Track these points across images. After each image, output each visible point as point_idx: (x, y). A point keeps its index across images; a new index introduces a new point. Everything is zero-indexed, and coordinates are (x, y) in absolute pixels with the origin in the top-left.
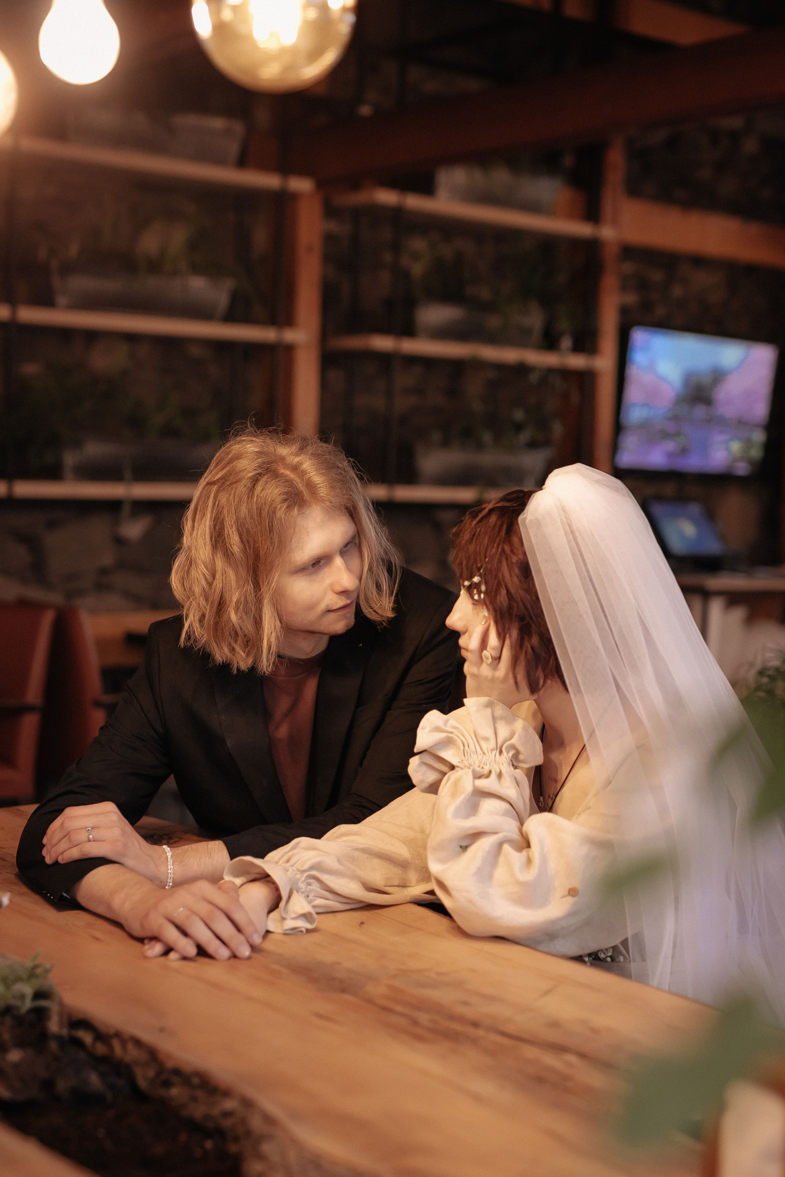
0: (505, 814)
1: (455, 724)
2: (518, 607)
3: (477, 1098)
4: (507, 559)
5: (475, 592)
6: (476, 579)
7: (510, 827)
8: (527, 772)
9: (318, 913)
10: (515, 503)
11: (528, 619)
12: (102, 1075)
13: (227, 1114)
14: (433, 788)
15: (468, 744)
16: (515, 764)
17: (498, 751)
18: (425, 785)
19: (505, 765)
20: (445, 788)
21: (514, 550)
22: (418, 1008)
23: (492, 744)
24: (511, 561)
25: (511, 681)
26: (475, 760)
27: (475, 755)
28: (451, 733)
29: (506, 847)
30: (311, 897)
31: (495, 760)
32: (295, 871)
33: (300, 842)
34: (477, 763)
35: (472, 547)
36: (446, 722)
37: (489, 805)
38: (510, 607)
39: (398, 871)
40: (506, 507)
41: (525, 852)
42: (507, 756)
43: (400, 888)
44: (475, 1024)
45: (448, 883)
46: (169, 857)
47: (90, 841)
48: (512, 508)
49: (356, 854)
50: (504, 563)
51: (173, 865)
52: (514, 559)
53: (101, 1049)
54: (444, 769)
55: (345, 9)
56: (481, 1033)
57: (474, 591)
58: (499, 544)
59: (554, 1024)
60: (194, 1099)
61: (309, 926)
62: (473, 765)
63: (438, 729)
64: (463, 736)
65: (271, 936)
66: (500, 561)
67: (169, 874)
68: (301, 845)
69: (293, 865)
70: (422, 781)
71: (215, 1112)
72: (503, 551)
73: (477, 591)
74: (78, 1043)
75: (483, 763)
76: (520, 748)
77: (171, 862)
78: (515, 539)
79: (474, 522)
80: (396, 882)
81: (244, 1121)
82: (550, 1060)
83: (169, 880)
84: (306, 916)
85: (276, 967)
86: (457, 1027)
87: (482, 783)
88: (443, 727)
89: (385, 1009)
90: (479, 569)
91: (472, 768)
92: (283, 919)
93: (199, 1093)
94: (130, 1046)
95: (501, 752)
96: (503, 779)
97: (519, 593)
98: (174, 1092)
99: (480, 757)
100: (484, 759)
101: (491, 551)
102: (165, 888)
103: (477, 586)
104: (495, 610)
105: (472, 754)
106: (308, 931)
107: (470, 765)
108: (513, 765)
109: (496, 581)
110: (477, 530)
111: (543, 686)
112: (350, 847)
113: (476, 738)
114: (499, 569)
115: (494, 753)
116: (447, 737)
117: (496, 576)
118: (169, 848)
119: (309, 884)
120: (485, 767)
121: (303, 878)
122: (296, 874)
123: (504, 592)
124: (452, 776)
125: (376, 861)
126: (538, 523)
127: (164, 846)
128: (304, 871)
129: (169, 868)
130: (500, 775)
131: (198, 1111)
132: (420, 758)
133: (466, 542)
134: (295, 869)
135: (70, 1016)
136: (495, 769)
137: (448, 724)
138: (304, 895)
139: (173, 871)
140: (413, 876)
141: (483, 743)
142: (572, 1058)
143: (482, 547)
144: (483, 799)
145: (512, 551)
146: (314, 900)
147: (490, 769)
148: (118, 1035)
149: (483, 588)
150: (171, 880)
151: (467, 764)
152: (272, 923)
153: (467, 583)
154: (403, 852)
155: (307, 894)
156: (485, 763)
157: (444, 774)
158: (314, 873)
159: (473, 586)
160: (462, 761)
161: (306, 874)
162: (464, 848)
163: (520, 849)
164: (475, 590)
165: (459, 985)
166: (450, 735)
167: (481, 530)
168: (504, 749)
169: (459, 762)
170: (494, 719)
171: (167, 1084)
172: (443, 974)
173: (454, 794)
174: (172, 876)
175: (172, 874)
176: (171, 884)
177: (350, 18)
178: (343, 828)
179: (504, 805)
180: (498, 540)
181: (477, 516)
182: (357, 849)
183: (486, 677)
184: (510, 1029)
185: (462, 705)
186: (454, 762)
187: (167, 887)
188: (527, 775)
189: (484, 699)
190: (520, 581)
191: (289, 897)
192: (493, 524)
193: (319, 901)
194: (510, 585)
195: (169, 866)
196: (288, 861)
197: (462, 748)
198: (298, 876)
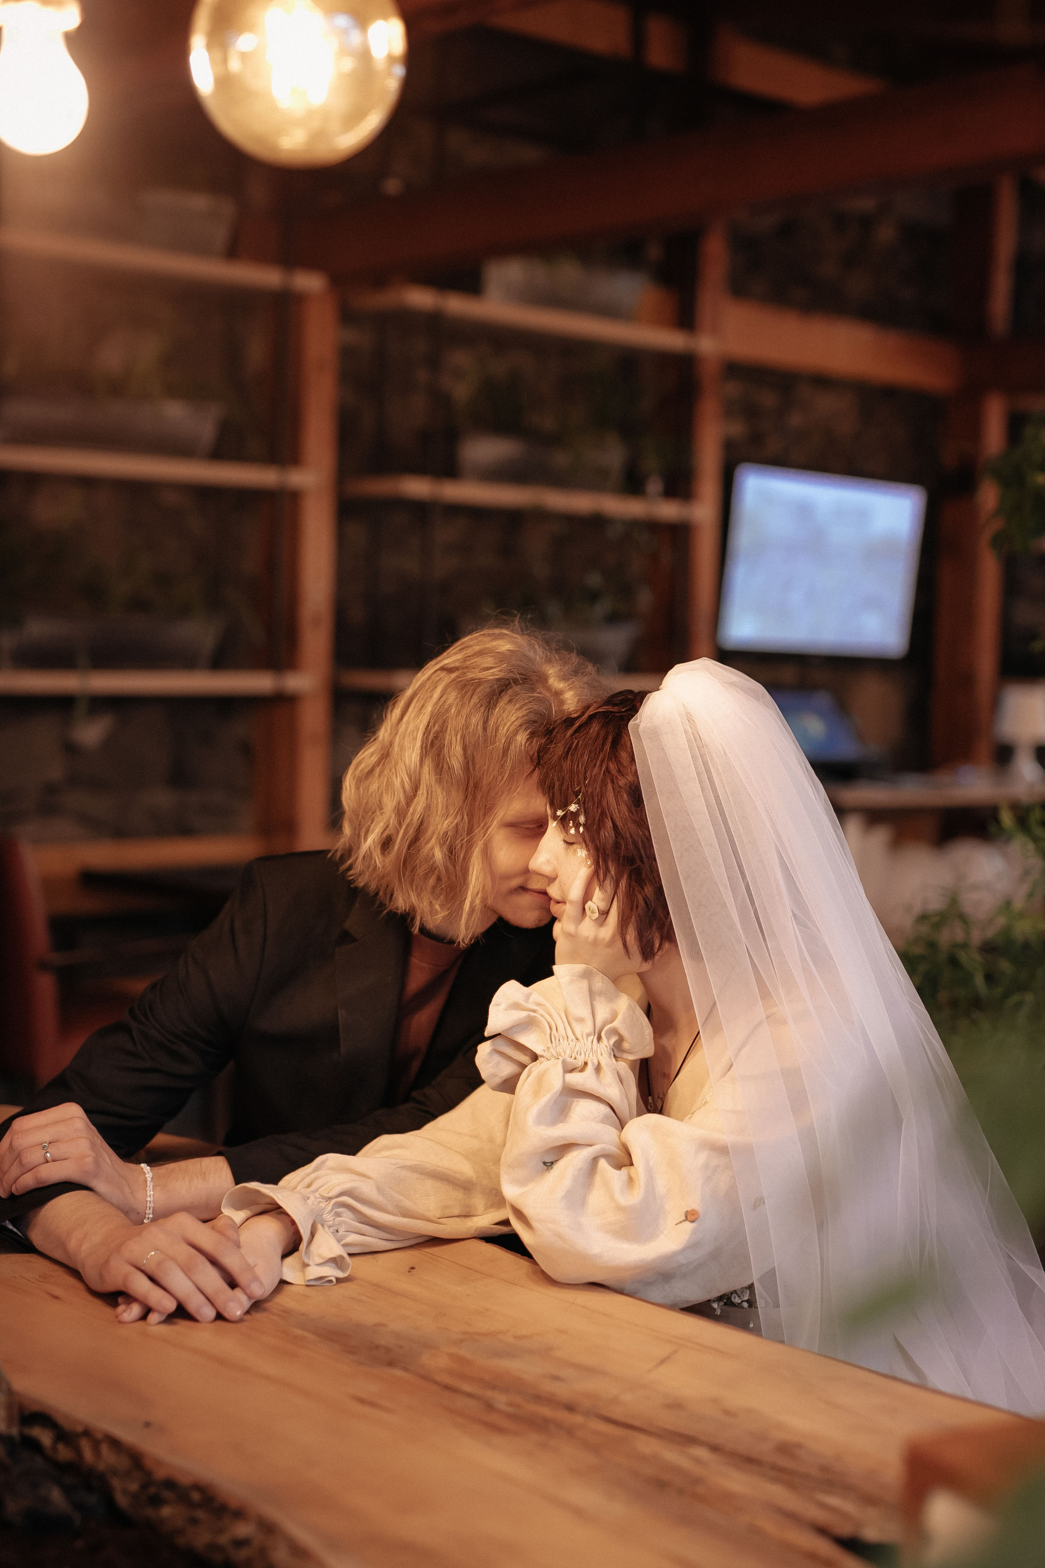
0: (604, 1120)
1: (541, 1000)
2: (626, 845)
3: (579, 1513)
4: (612, 782)
5: (571, 825)
6: (573, 808)
7: (608, 1136)
8: (632, 1064)
9: (350, 1255)
10: (624, 708)
11: (639, 863)
12: (67, 1491)
13: (241, 1543)
14: (509, 1085)
15: (556, 1028)
16: (617, 1055)
17: (596, 1036)
18: (498, 1080)
19: (604, 1055)
20: (524, 1086)
21: (622, 769)
22: (494, 1388)
23: (588, 1027)
24: (618, 785)
25: (619, 944)
26: (566, 1049)
27: (566, 1041)
28: (534, 1011)
29: (603, 1163)
30: (341, 1232)
31: (592, 1048)
32: (318, 1198)
33: (327, 1160)
34: (568, 1052)
35: (566, 765)
36: (528, 996)
37: (583, 1108)
38: (617, 845)
39: (458, 1195)
40: (611, 712)
41: (624, 1170)
42: (607, 1043)
43: (462, 1219)
44: (570, 1408)
45: (527, 1211)
46: (149, 1179)
47: (47, 1162)
48: (618, 714)
49: (404, 1173)
50: (610, 787)
51: (153, 1191)
52: (622, 781)
53: (64, 1453)
54: (524, 1059)
55: (391, 59)
56: (578, 1419)
57: (569, 823)
58: (602, 761)
59: (676, 1405)
60: (194, 1521)
61: (341, 1275)
62: (563, 1054)
63: (516, 1006)
64: (550, 1015)
65: (288, 1288)
66: (604, 784)
67: (149, 1202)
68: (328, 1163)
69: (316, 1191)
70: (494, 1075)
71: (223, 1539)
72: (608, 770)
73: (574, 823)
74: (33, 1445)
75: (575, 1052)
76: (625, 1033)
77: (151, 1186)
78: (624, 755)
79: (570, 732)
80: (456, 1212)
81: (263, 1552)
82: (671, 1455)
83: (148, 1212)
84: (336, 1261)
85: (299, 1332)
86: (546, 1411)
87: (575, 1079)
88: (523, 1003)
89: (447, 1388)
90: (577, 794)
91: (561, 1059)
92: (305, 1265)
93: (200, 1514)
94: (105, 1449)
95: (599, 1039)
96: (602, 1075)
97: (629, 828)
98: (166, 1511)
99: (572, 1044)
100: (578, 1047)
101: (592, 771)
102: (143, 1223)
103: (575, 816)
104: (597, 849)
105: (561, 1040)
106: (339, 1280)
107: (559, 1054)
108: (615, 1056)
109: (600, 810)
110: (573, 743)
111: (659, 949)
112: (394, 1164)
113: (567, 1018)
114: (602, 794)
115: (590, 1038)
116: (529, 1016)
117: (600, 802)
118: (148, 1168)
119: (338, 1215)
120: (578, 1057)
121: (330, 1208)
122: (320, 1202)
123: (609, 824)
124: (535, 1069)
125: (429, 1183)
126: (655, 734)
127: (143, 1165)
128: (330, 1198)
129: (148, 1194)
130: (598, 1069)
131: (200, 1538)
132: (493, 1044)
133: (560, 759)
134: (318, 1196)
135: (21, 1408)
136: (592, 1061)
137: (531, 1000)
138: (331, 1230)
139: (153, 1198)
140: (479, 1202)
141: (574, 1024)
142: (702, 1453)
143: (580, 765)
144: (575, 1099)
145: (619, 771)
146: (346, 1236)
147: (585, 1060)
148: (87, 1433)
149: (582, 819)
150: (151, 1211)
151: (554, 1054)
152: (290, 1271)
153: (560, 813)
154: (465, 1169)
155: (335, 1228)
156: (579, 1054)
157: (524, 1066)
158: (345, 1199)
159: (569, 816)
160: (548, 1048)
161: (333, 1202)
162: (549, 1165)
163: (619, 1167)
164: (571, 822)
165: (545, 1352)
166: (533, 1014)
167: (578, 742)
168: (603, 1034)
169: (544, 1051)
170: (592, 994)
171: (156, 1501)
172: (524, 1337)
173: (537, 1093)
174: (152, 1205)
175: (152, 1202)
176: (151, 1216)
177: (399, 71)
178: (385, 1140)
179: (604, 1109)
180: (602, 755)
181: (573, 725)
182: (403, 1167)
183: (587, 938)
184: (617, 1413)
185: (551, 973)
186: (538, 1052)
187: (145, 1221)
188: (632, 1069)
189: (580, 967)
190: (630, 811)
191: (313, 1234)
192: (595, 734)
193: (352, 1238)
194: (616, 816)
195: (148, 1191)
196: (309, 1186)
197: (548, 1031)
198: (323, 1205)
